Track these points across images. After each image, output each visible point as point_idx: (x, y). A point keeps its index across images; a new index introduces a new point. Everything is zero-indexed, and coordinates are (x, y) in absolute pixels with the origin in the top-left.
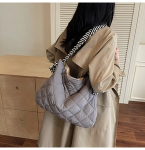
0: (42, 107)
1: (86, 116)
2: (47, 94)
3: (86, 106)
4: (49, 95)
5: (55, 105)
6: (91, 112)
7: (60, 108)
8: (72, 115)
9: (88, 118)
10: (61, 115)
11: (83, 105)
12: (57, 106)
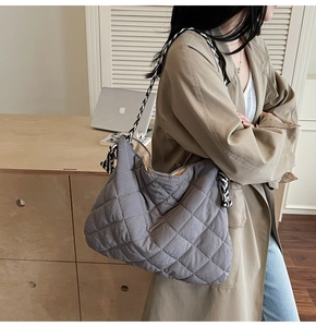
0: (102, 252)
1: (206, 260)
2: (108, 221)
3: (203, 236)
4: (115, 224)
5: (132, 242)
6: (216, 248)
7: (143, 249)
8: (173, 260)
9: (212, 263)
10: (149, 265)
11: (196, 235)
12: (136, 243)
